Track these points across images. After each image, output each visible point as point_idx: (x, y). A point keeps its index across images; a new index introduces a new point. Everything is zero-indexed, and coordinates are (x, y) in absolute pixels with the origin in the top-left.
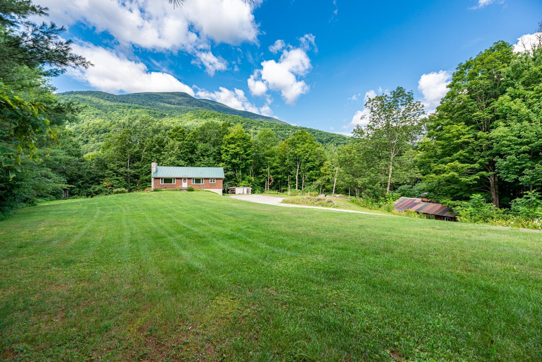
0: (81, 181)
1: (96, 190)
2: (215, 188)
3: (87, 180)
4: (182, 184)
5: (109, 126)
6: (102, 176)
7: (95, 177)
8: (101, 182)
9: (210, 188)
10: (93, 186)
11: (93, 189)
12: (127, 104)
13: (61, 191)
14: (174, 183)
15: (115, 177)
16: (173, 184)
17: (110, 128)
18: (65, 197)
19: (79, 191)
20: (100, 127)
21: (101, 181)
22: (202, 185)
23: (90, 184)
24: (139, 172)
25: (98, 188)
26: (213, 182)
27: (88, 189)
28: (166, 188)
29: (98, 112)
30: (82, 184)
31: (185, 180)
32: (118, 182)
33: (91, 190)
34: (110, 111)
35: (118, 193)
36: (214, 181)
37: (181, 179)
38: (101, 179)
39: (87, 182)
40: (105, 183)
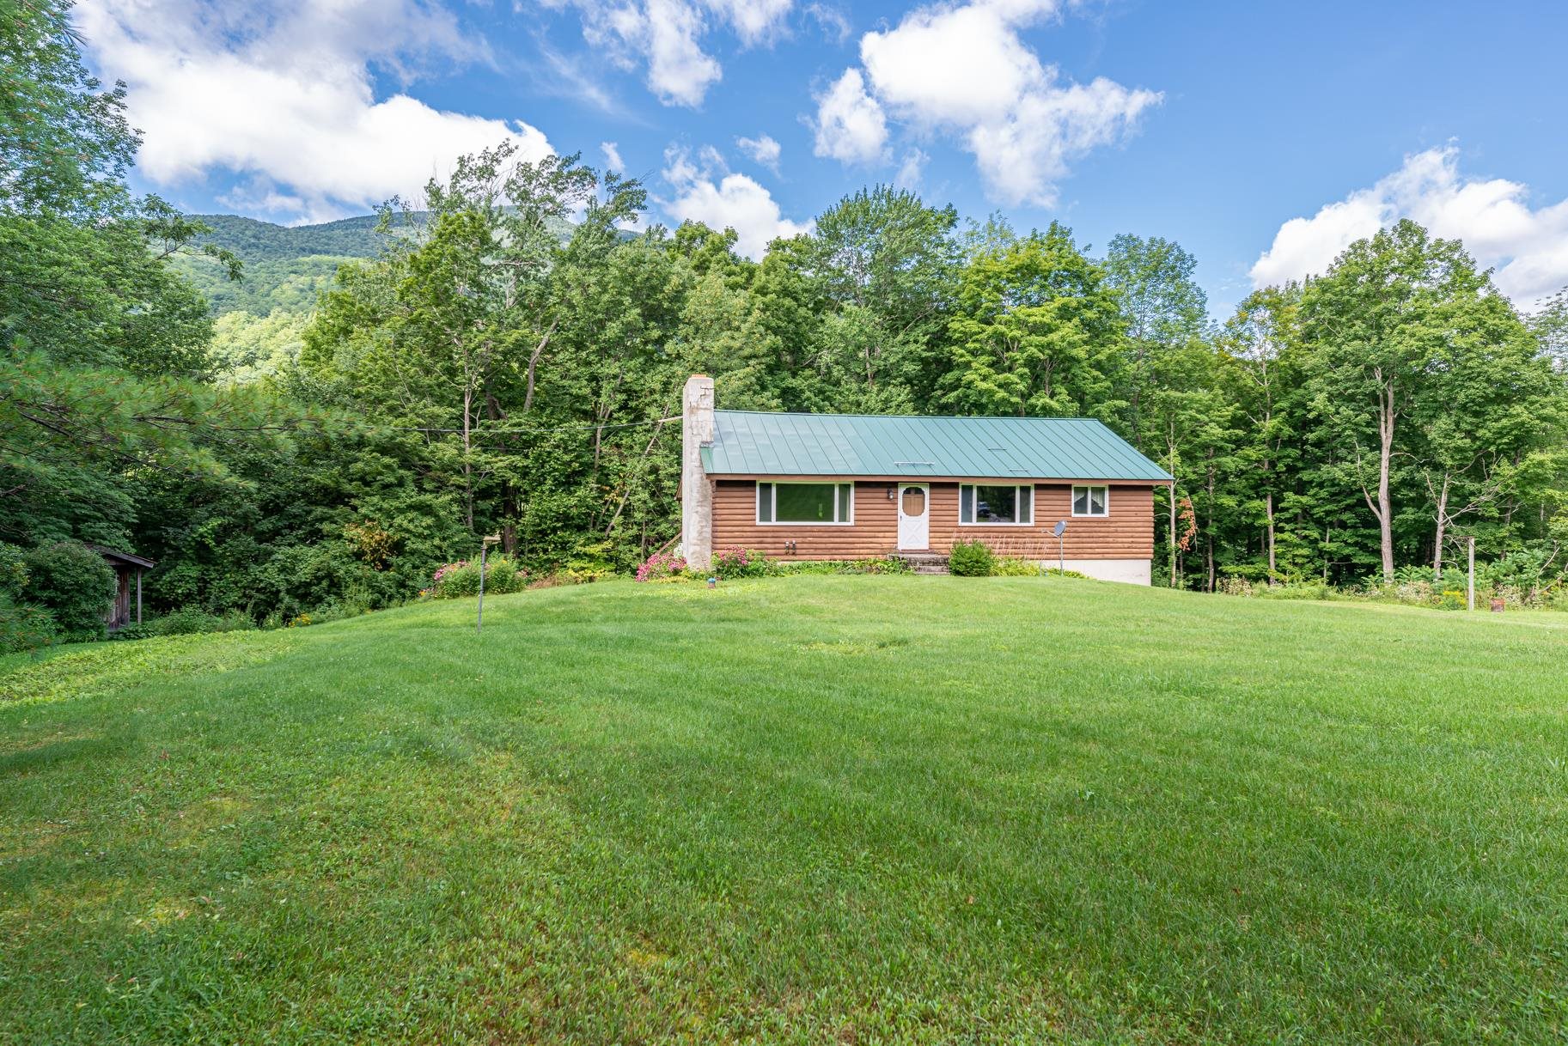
0: (215, 522)
1: (303, 573)
2: (1103, 557)
3: (245, 516)
4: (893, 528)
5: (266, 334)
6: (325, 490)
7: (292, 499)
8: (326, 527)
9: (1076, 555)
10: (282, 553)
11: (283, 570)
12: (326, 258)
13: (103, 579)
14: (843, 517)
15: (410, 495)
16: (836, 522)
17: (271, 346)
18: (121, 621)
19: (204, 583)
20: (232, 340)
21: (322, 520)
22: (1023, 531)
23: (261, 537)
24: (525, 473)
25: (311, 560)
26: (1089, 515)
27: (255, 569)
28: (792, 551)
29: (221, 291)
30: (222, 534)
31: (913, 497)
32: (429, 521)
33: (270, 574)
34: (267, 287)
35: (473, 593)
36: (1097, 509)
37: (890, 485)
38: (319, 511)
39: (245, 524)
40: (351, 531)
